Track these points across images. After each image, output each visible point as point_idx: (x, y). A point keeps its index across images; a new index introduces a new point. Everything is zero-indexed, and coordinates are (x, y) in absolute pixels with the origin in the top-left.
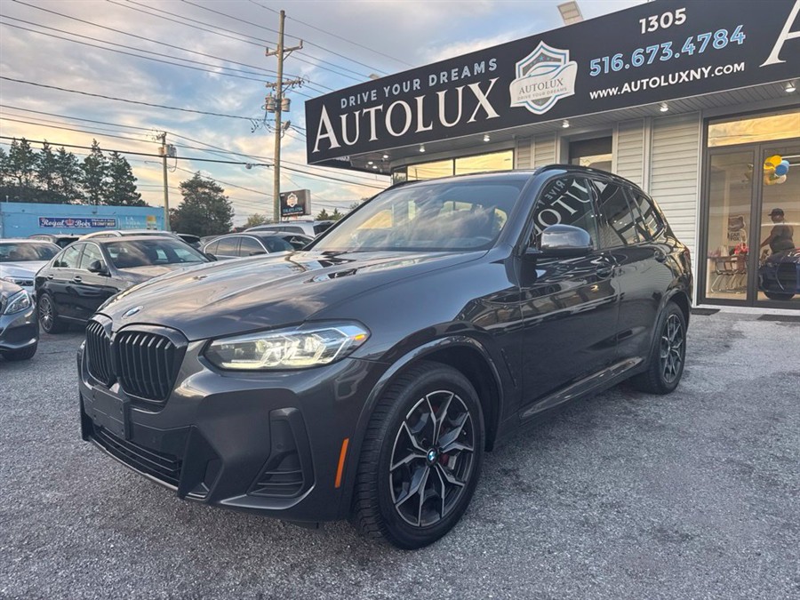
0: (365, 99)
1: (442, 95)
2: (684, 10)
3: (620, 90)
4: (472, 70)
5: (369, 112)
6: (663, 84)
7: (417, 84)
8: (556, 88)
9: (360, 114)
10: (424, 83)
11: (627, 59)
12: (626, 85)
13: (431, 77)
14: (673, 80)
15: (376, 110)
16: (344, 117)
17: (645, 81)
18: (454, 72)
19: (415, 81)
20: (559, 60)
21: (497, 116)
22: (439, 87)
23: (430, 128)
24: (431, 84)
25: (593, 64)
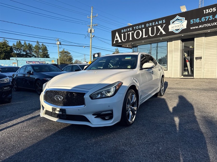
0: (129, 30)
1: (150, 29)
2: (215, 8)
3: (199, 27)
4: (158, 23)
5: (130, 33)
6: (210, 25)
7: (143, 26)
8: (181, 27)
9: (127, 34)
10: (145, 26)
11: (200, 20)
12: (200, 26)
13: (147, 24)
14: (213, 24)
15: (132, 33)
16: (122, 35)
17: (205, 25)
18: (153, 23)
19: (142, 25)
20: (182, 20)
21: (165, 33)
22: (149, 27)
23: (147, 36)
24: (147, 26)
25: (192, 21)
